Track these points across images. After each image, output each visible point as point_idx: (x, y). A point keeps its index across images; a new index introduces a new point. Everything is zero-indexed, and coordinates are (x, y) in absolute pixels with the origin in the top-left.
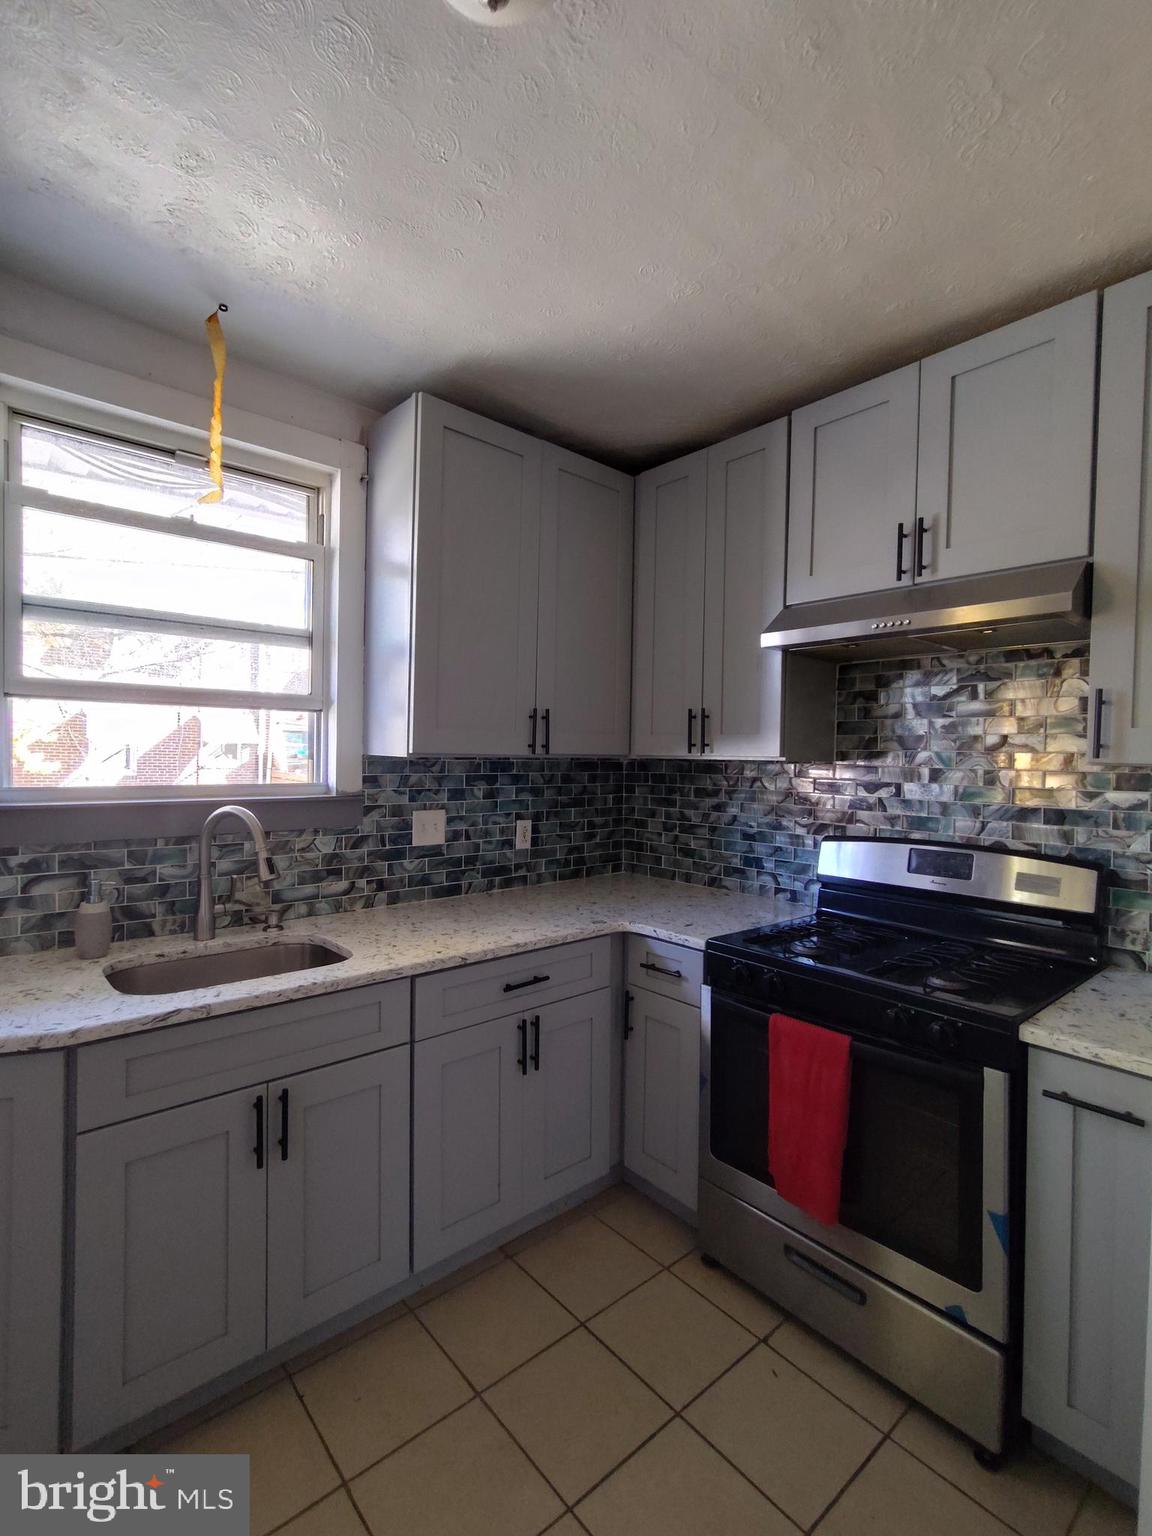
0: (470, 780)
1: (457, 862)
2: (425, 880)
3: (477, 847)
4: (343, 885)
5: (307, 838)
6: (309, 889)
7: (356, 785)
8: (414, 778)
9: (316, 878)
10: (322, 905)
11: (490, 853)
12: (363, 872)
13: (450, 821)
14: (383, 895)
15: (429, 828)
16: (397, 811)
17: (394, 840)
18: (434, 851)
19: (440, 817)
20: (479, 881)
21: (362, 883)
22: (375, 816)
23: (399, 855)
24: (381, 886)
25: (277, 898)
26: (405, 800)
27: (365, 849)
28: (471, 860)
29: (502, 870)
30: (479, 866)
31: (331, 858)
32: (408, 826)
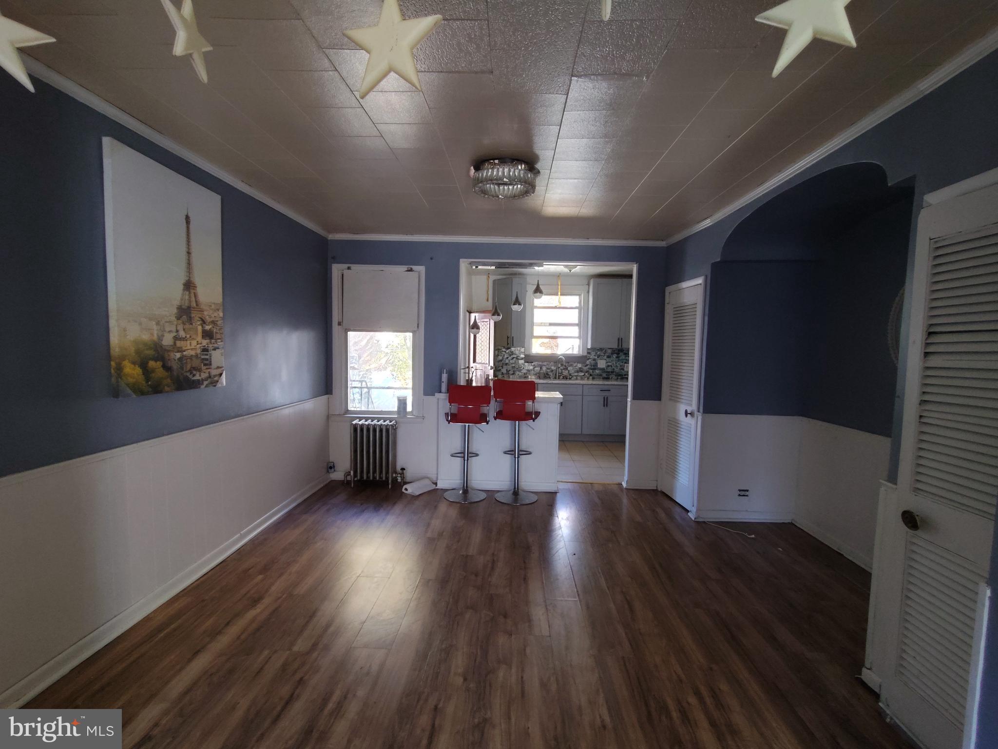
0: (612, 354)
1: (609, 372)
2: (601, 375)
3: (614, 369)
4: (583, 374)
5: (576, 364)
6: (576, 374)
7: (585, 354)
8: (598, 353)
9: (578, 372)
10: (579, 378)
11: (617, 370)
12: (587, 372)
13: (607, 363)
14: (591, 377)
15: (602, 364)
16: (594, 360)
17: (594, 366)
18: (602, 369)
19: (604, 362)
20: (614, 377)
21: (586, 374)
22: (590, 360)
23: (595, 369)
24: (591, 375)
25: (570, 375)
26: (596, 357)
27: (588, 367)
28: (612, 372)
29: (620, 375)
30: (614, 373)
31: (580, 368)
32: (597, 363)
